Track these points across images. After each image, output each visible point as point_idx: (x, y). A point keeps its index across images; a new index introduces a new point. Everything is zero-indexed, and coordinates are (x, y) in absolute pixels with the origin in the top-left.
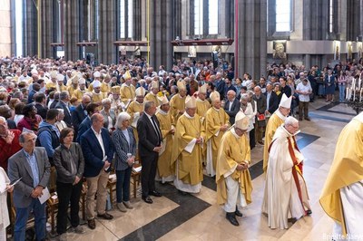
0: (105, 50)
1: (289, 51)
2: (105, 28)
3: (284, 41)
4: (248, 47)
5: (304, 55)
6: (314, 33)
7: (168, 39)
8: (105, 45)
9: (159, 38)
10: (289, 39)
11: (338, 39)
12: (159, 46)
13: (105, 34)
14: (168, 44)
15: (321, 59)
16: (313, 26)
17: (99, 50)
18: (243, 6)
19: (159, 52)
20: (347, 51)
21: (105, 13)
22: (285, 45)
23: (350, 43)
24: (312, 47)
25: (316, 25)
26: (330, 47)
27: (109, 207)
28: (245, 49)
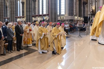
0: (12, 19)
1: (64, 19)
2: (12, 12)
3: (63, 16)
4: (53, 15)
5: (68, 20)
6: (70, 14)
7: (31, 15)
8: (12, 18)
9: (28, 15)
10: (64, 16)
11: (76, 16)
12: (28, 17)
13: (12, 14)
14: (31, 16)
15: (72, 21)
16: (70, 12)
17: (11, 19)
18: (51, 4)
19: (28, 18)
20: (79, 20)
21: (12, 8)
22: (63, 17)
23: (79, 18)
24: (70, 18)
25: (71, 12)
26: (74, 18)
27: (5, 52)
28: (52, 16)
